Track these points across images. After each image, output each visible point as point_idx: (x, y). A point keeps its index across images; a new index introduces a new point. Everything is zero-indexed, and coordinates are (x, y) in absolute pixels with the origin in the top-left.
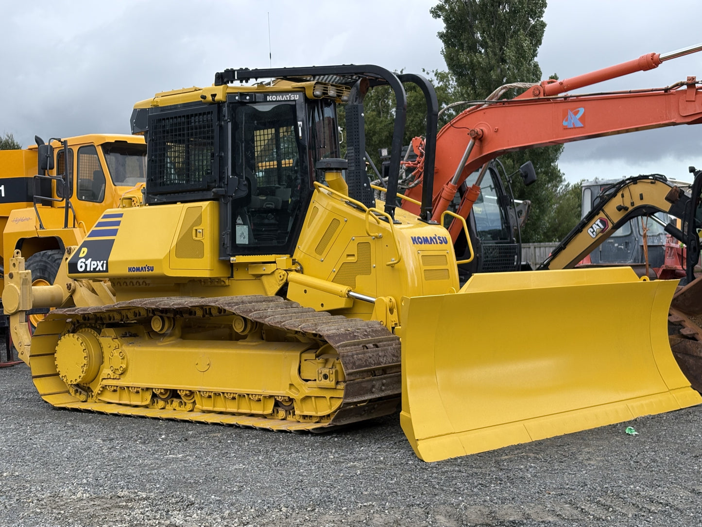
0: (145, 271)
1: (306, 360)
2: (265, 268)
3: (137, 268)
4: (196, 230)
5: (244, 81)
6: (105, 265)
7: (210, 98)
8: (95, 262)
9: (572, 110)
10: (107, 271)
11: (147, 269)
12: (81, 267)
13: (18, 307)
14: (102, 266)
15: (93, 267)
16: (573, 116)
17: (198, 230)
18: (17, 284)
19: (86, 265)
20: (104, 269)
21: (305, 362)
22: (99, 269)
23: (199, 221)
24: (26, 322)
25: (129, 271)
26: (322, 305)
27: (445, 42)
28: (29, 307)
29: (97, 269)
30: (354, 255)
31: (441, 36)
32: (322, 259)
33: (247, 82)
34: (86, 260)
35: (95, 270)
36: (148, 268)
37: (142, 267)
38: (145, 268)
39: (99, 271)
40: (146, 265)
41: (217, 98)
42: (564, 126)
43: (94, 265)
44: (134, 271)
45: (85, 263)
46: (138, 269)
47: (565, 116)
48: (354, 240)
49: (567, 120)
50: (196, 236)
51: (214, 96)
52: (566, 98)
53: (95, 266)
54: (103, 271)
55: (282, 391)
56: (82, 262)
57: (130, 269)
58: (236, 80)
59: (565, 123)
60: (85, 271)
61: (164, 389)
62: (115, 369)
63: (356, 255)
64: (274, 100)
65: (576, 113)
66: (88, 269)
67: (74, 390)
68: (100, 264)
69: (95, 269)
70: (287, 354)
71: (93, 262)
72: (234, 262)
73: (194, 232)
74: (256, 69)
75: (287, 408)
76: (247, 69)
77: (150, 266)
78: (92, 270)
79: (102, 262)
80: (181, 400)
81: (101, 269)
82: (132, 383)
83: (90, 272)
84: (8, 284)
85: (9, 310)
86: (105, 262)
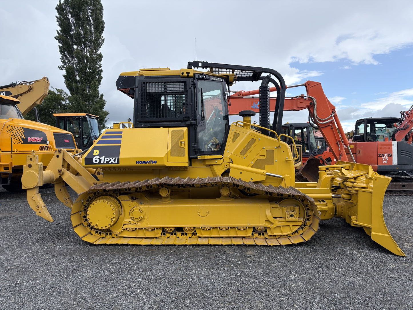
1: (272, 208)
2: (217, 162)
4: (181, 142)
5: (205, 68)
6: (117, 160)
7: (185, 74)
8: (108, 158)
9: (255, 102)
10: (118, 162)
11: (151, 162)
12: (96, 161)
13: (37, 185)
14: (115, 160)
16: (256, 105)
17: (182, 142)
18: (36, 171)
20: (116, 162)
21: (272, 209)
23: (182, 137)
24: (39, 193)
25: (137, 163)
26: (252, 179)
27: (65, 79)
28: (41, 184)
29: (110, 162)
30: (264, 156)
31: (64, 76)
32: (245, 157)
33: (206, 69)
34: (100, 157)
35: (108, 163)
37: (147, 161)
38: (150, 161)
39: (112, 163)
41: (190, 75)
42: (251, 108)
44: (140, 163)
45: (99, 159)
46: (144, 162)
47: (252, 104)
48: (264, 149)
49: (253, 106)
50: (181, 145)
51: (188, 73)
52: (253, 97)
53: (108, 161)
55: (261, 224)
56: (96, 158)
57: (137, 162)
58: (200, 67)
59: (252, 107)
60: (100, 163)
61: (174, 228)
62: (135, 219)
63: (265, 156)
64: (214, 80)
65: (257, 103)
66: (102, 162)
67: (95, 232)
68: (112, 160)
70: (261, 205)
71: (106, 159)
72: (199, 158)
73: (180, 143)
74: (212, 63)
75: (260, 232)
76: (207, 62)
77: (154, 161)
78: (105, 162)
79: (114, 158)
80: (183, 232)
81: (113, 162)
82: (149, 226)
84: (27, 171)
85: (28, 187)
86: (117, 158)
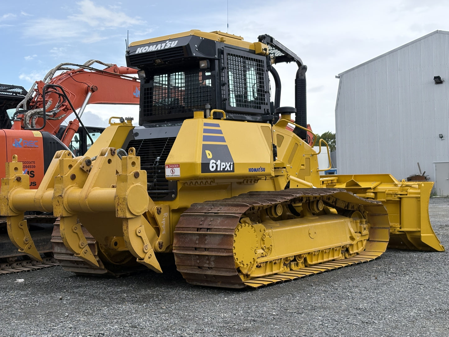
0: (260, 171)
2: (282, 171)
3: (254, 168)
6: (232, 166)
8: (224, 164)
10: (233, 171)
12: (213, 167)
14: (230, 166)
15: (222, 167)
19: (217, 166)
20: (231, 169)
22: (228, 169)
25: (249, 172)
26: (297, 186)
29: (226, 169)
34: (217, 161)
36: (261, 169)
37: (258, 168)
38: (260, 169)
39: (228, 171)
40: (261, 167)
42: (134, 95)
43: (223, 165)
44: (252, 171)
45: (215, 164)
46: (255, 170)
48: (304, 156)
49: (135, 92)
53: (224, 167)
54: (230, 171)
56: (213, 163)
57: (250, 170)
60: (216, 171)
62: (267, 248)
66: (219, 169)
68: (228, 165)
69: (224, 169)
70: (345, 220)
71: (222, 163)
77: (263, 168)
78: (222, 170)
79: (229, 163)
83: (220, 171)
84: (133, 184)
85: (136, 212)
86: (232, 163)
